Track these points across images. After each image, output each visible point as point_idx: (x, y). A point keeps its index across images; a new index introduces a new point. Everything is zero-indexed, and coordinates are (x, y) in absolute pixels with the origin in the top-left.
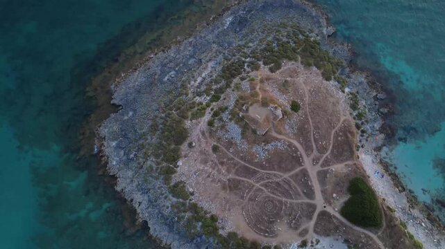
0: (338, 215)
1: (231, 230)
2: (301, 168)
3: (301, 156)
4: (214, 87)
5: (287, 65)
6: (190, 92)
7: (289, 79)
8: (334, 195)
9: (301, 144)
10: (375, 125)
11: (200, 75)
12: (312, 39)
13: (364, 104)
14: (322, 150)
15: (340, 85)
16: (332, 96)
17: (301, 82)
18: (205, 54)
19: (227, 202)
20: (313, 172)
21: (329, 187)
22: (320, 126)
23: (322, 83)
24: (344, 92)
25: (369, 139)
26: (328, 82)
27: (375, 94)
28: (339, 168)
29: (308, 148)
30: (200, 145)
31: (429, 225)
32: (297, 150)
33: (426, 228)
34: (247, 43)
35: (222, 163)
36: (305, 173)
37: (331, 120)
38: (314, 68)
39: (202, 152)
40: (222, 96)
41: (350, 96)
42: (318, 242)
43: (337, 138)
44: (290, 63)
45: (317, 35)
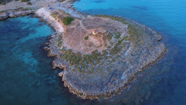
4: (122, 45)
5: (90, 53)
6: (132, 44)
7: (88, 48)
10: (53, 39)
11: (130, 50)
15: (64, 49)
16: (69, 44)
17: (82, 47)
23: (73, 48)
24: (63, 47)
25: (58, 35)
26: (70, 48)
27: (49, 48)
28: (72, 27)
31: (47, 21)
33: (49, 20)
34: (110, 63)
40: (117, 42)
41: (61, 45)
44: (87, 54)
45: (70, 69)
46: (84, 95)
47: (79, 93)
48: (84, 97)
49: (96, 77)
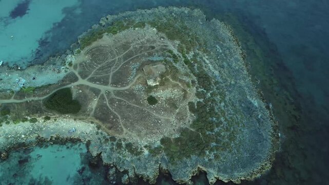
0: (69, 86)
1: (104, 37)
2: (110, 83)
3: (116, 87)
4: (196, 65)
5: (190, 117)
6: (200, 52)
7: (177, 111)
8: (81, 91)
9: (124, 91)
10: (105, 154)
11: (211, 63)
12: (208, 153)
13: (127, 159)
14: (112, 101)
15: (153, 148)
16: (147, 134)
17: (171, 118)
18: (227, 72)
19: (119, 41)
20: (103, 88)
21: (87, 91)
22: (129, 109)
23: (162, 134)
24: (146, 147)
25: (99, 141)
26: (160, 139)
27: (130, 174)
28: (94, 104)
29: (118, 93)
30: (159, 42)
31: (20, 141)
32: (122, 86)
33: (20, 137)
34: (225, 102)
35: (141, 47)
36: (106, 83)
37: (128, 121)
38: (177, 136)
39: (154, 41)
40: (186, 66)
41: (139, 150)
42: (66, 71)
43: (114, 116)
44: (191, 120)
45: (210, 160)
46: (266, 164)
47: (260, 169)
48: (269, 167)
49: (244, 134)
